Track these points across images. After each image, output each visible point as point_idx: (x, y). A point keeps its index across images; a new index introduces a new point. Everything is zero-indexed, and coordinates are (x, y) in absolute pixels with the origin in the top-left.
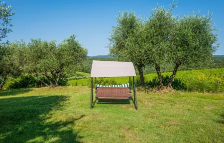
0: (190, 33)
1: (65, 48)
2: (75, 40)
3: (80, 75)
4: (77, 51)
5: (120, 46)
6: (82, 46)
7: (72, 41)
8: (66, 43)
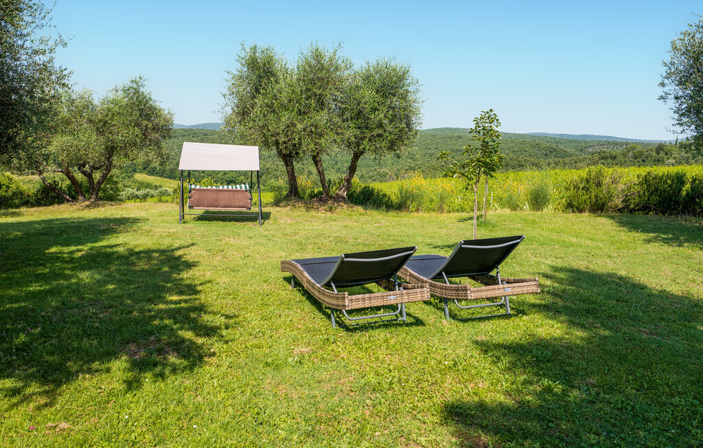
0: (368, 95)
1: (116, 109)
2: (142, 89)
3: (148, 186)
4: (148, 117)
5: (243, 112)
6: (158, 105)
7: (137, 91)
8: (121, 94)
